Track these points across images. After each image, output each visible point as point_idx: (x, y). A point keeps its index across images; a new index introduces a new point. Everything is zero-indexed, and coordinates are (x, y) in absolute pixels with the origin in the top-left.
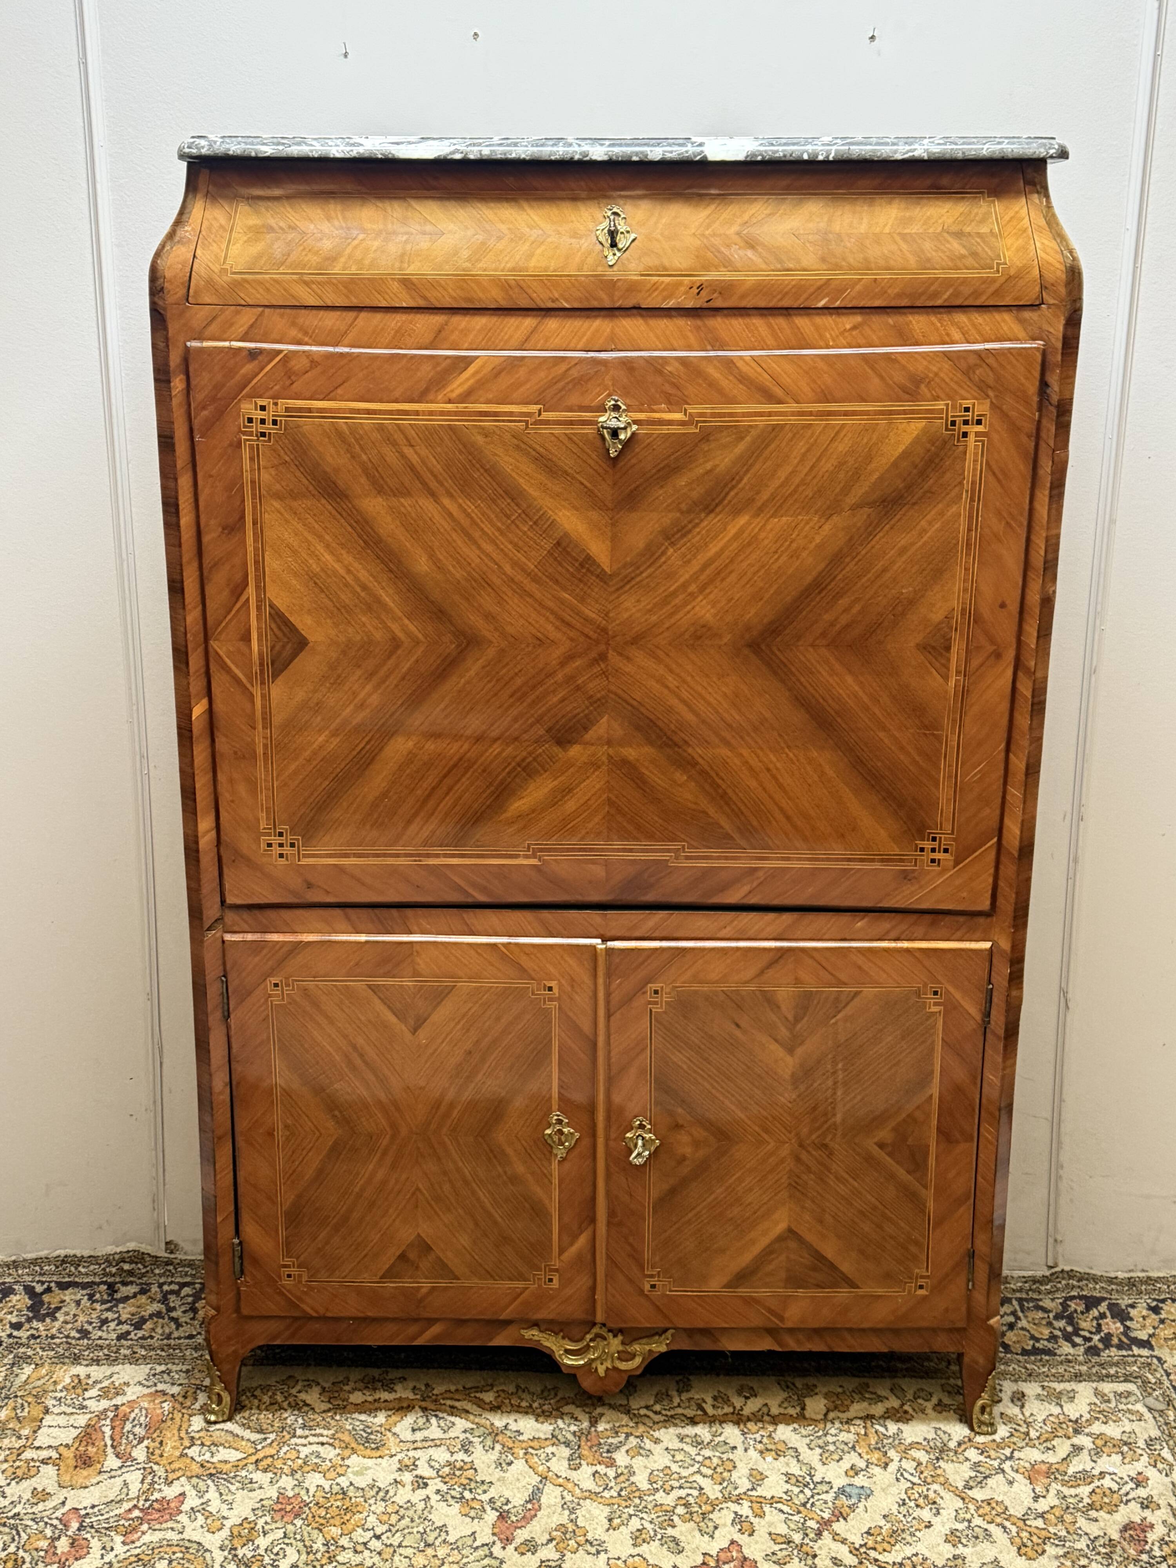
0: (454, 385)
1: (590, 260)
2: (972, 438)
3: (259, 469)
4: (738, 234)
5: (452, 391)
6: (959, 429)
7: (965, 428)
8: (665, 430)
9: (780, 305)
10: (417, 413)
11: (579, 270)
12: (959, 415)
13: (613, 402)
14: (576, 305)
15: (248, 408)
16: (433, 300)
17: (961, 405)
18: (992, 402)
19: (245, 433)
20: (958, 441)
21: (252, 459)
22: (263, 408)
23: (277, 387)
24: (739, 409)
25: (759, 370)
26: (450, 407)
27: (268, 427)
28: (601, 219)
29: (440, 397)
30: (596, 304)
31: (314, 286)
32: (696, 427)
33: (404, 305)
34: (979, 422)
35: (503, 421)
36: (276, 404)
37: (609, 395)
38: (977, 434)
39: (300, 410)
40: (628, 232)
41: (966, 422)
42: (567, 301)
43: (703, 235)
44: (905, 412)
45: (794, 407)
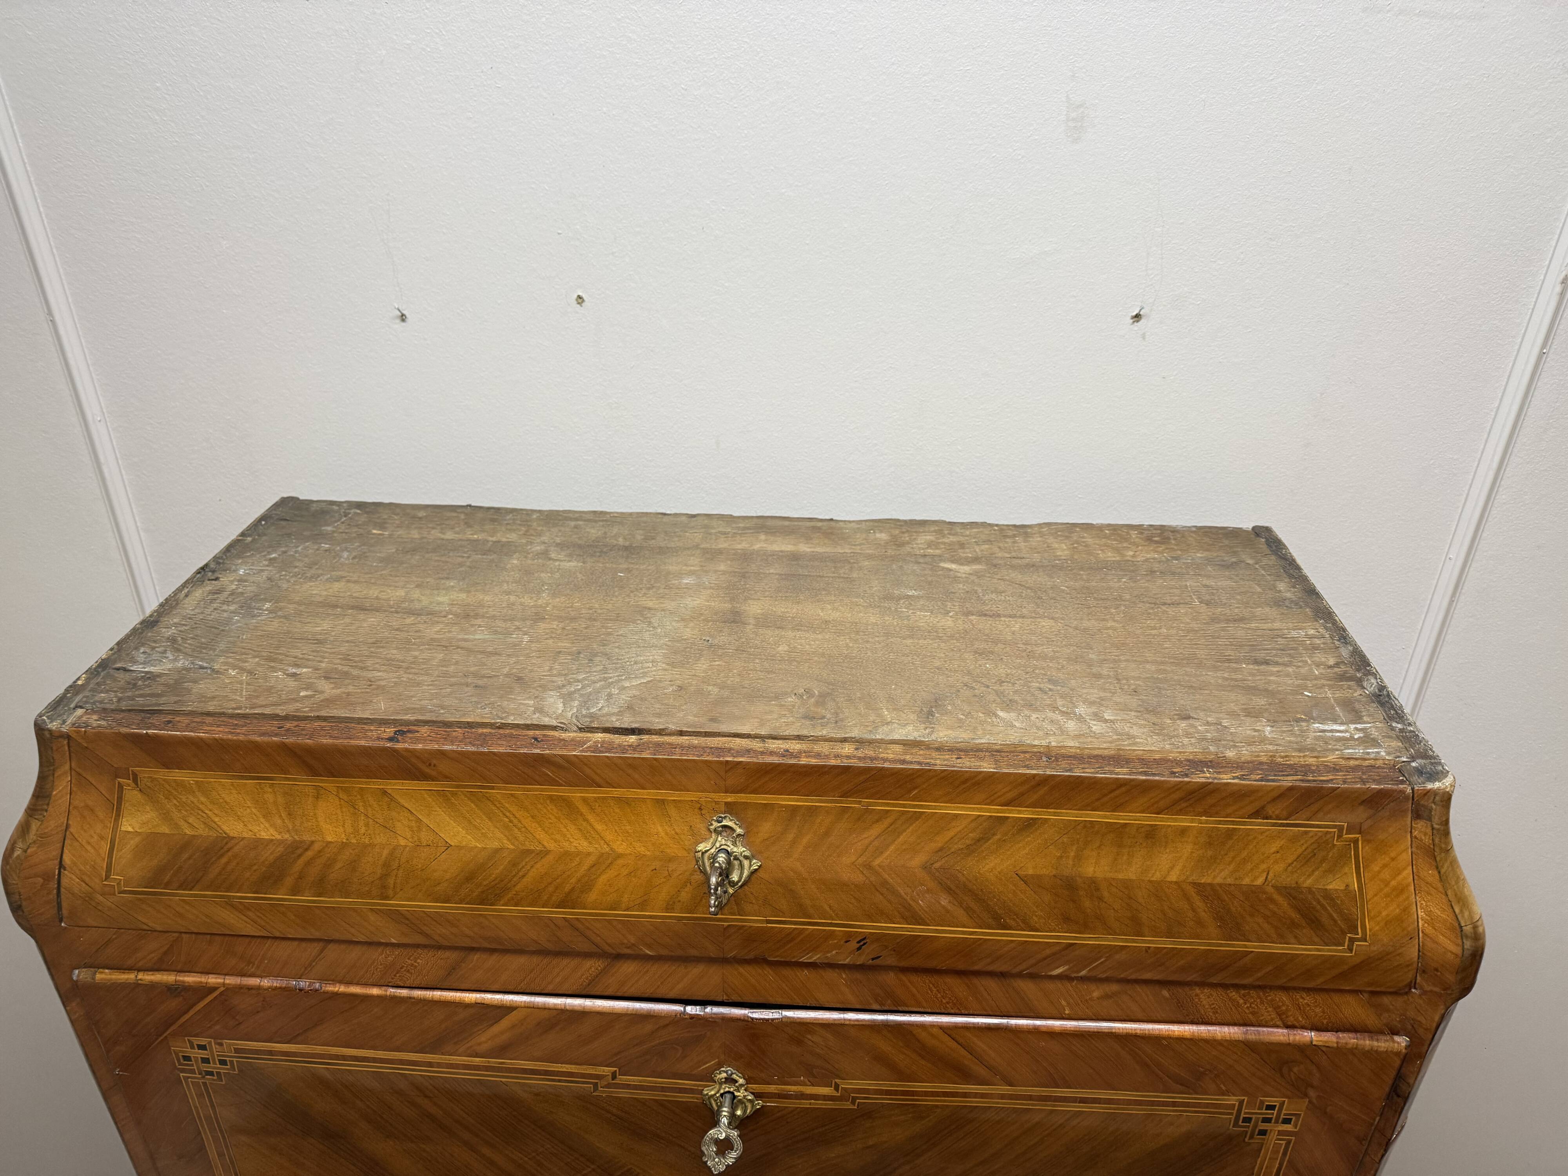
0: (483, 1039)
1: (685, 896)
2: (1272, 1138)
3: (213, 1106)
4: (926, 867)
5: (479, 1044)
6: (1256, 1126)
7: (1263, 1126)
8: (805, 1104)
9: (990, 968)
10: (430, 1064)
11: (667, 910)
12: (1257, 1113)
13: (724, 1075)
14: (664, 952)
15: (180, 1047)
16: (436, 938)
17: (1262, 1102)
18: (1310, 1102)
19: (183, 1071)
20: (1251, 1137)
21: (200, 1095)
22: (202, 1047)
23: (217, 1027)
24: (918, 1087)
25: (953, 1044)
26: (477, 1061)
27: (214, 1067)
28: (704, 831)
29: (461, 1050)
30: (693, 952)
31: (250, 914)
32: (853, 1103)
33: (393, 941)
34: (1287, 1121)
35: (559, 1081)
36: (221, 1045)
37: (720, 1065)
38: (1280, 1133)
39: (257, 1052)
40: (746, 857)
41: (1267, 1120)
42: (650, 947)
43: (869, 867)
44: (1174, 1104)
45: (1005, 1089)
